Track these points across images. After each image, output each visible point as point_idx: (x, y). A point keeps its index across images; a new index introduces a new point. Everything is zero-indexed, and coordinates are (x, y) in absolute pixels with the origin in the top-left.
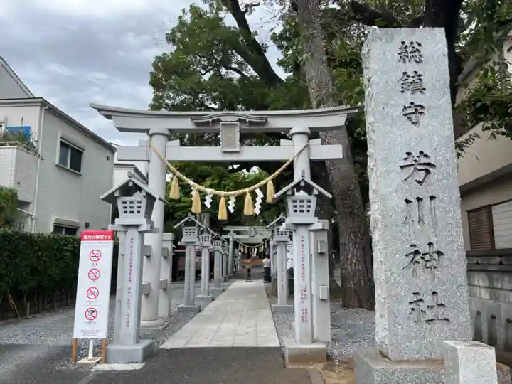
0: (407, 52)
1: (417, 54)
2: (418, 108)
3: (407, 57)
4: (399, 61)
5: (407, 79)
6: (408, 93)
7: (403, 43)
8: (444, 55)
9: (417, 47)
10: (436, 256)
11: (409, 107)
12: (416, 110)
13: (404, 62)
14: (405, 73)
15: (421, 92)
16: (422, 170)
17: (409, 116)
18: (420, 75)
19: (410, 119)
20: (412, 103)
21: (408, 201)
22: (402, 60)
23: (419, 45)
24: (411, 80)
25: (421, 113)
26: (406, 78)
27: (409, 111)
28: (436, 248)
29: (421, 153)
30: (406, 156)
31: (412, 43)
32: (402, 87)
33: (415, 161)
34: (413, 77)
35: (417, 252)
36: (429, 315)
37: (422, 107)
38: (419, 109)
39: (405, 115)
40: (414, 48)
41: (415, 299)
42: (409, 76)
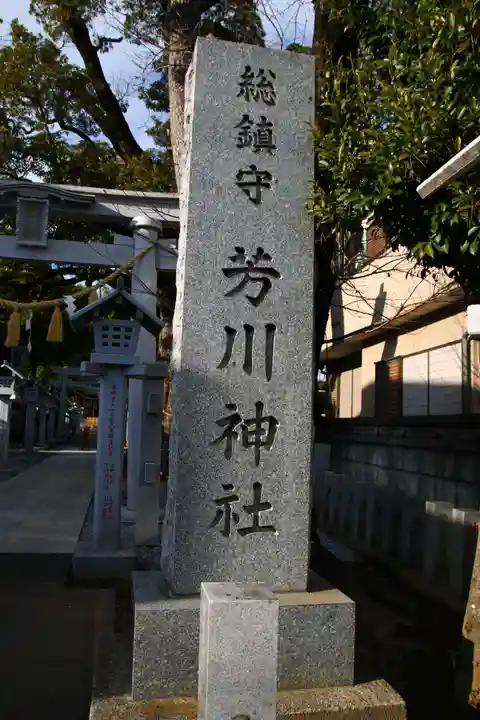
0: (252, 83)
1: (268, 89)
2: (262, 177)
3: (253, 91)
4: (238, 96)
5: (249, 128)
6: (249, 150)
7: (248, 69)
8: (310, 98)
9: (269, 78)
10: (265, 426)
11: (248, 173)
12: (259, 179)
13: (247, 99)
14: (246, 117)
15: (269, 151)
16: (258, 280)
17: (246, 188)
18: (270, 124)
19: (247, 192)
20: (253, 167)
21: (230, 331)
22: (245, 94)
23: (273, 76)
24: (254, 129)
25: (267, 186)
26: (246, 124)
27: (247, 179)
28: (266, 412)
29: (260, 250)
30: (235, 253)
31: (262, 71)
32: (241, 139)
33: (249, 263)
34: (258, 125)
35: (236, 418)
36: (246, 521)
37: (268, 176)
38: (263, 179)
39: (240, 185)
40: (264, 79)
41: (224, 494)
42: (252, 123)
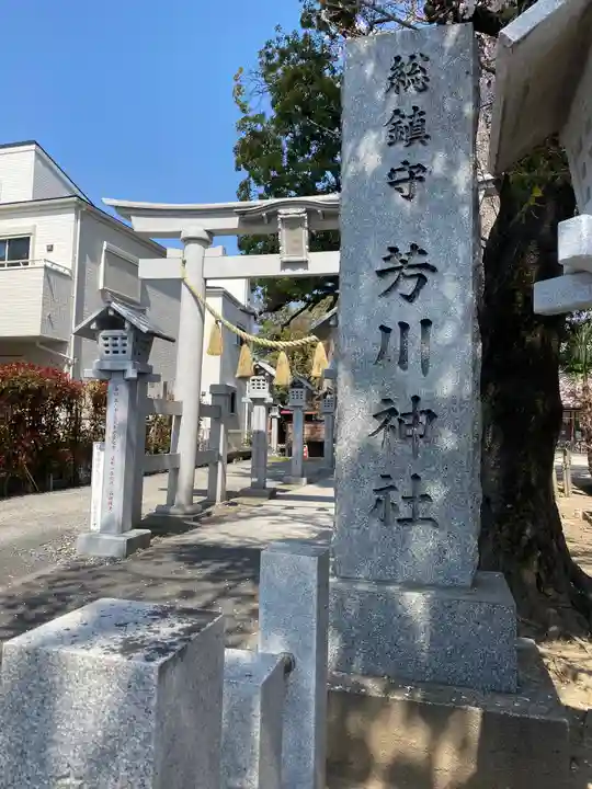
0: (402, 73)
1: (420, 75)
2: (414, 171)
3: (403, 82)
4: (388, 91)
5: (399, 122)
6: (400, 146)
7: (398, 59)
8: (467, 73)
9: (420, 62)
10: (423, 419)
11: (399, 170)
12: (411, 174)
13: (398, 92)
14: (397, 111)
15: (423, 142)
16: (412, 276)
17: (399, 186)
18: (422, 113)
19: (400, 190)
20: (405, 163)
21: (385, 330)
22: (395, 88)
23: (425, 59)
24: (406, 122)
25: (421, 179)
26: (397, 119)
27: (399, 176)
28: (423, 406)
29: (414, 247)
30: (388, 254)
31: (412, 57)
32: (391, 137)
33: (403, 261)
34: (410, 117)
35: (393, 412)
36: (405, 511)
37: (421, 167)
38: (416, 173)
39: (391, 184)
40: (415, 65)
41: (384, 484)
42: (403, 117)
